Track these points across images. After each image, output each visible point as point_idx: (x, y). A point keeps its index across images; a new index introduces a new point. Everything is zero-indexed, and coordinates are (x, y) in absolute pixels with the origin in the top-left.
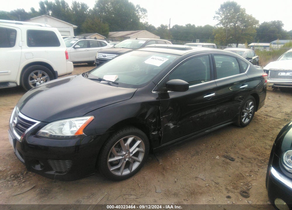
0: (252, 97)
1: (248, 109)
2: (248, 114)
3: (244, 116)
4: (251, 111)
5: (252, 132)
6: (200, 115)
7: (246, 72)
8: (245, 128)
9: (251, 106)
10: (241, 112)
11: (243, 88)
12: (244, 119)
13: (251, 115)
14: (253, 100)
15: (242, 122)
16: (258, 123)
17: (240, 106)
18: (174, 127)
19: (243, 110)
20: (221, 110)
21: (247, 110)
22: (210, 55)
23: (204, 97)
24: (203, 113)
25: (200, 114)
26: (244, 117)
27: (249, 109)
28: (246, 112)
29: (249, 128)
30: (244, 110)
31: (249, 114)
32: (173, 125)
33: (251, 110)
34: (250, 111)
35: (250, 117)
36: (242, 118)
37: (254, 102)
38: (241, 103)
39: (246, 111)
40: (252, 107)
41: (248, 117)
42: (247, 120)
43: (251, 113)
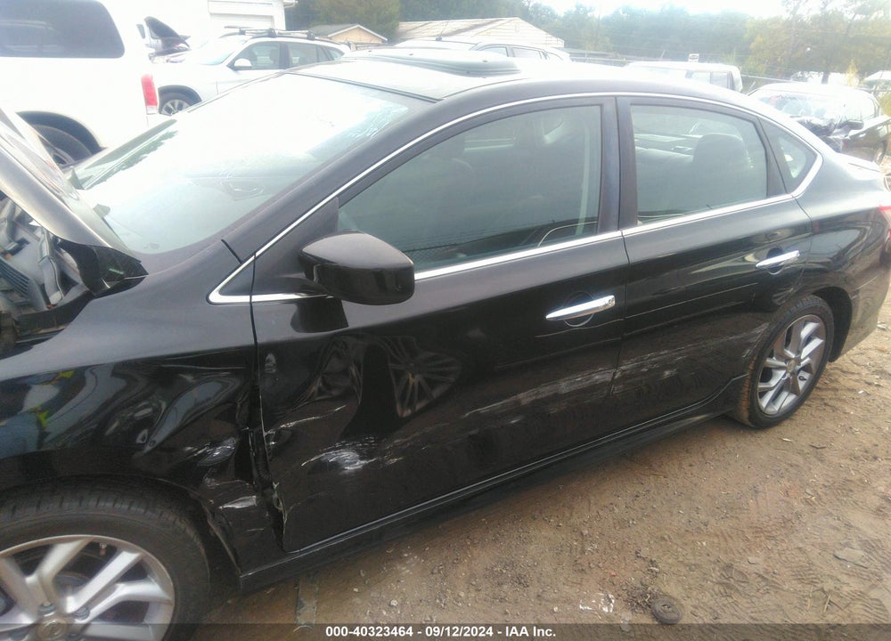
0: (819, 302)
1: (793, 356)
2: (792, 374)
3: (773, 383)
4: (808, 359)
5: (800, 460)
6: (524, 402)
7: (799, 192)
8: (773, 433)
9: (809, 339)
10: (755, 370)
11: (775, 267)
12: (770, 395)
13: (806, 376)
14: (822, 317)
15: (759, 407)
16: (834, 409)
17: (749, 345)
18: (365, 466)
19: (768, 360)
20: (645, 370)
21: (788, 359)
22: (609, 108)
23: (550, 316)
24: (546, 391)
25: (525, 398)
26: (771, 389)
27: (799, 352)
28: (781, 368)
29: (787, 432)
30: (773, 361)
31: (795, 374)
32: (361, 459)
33: (809, 355)
34: (803, 363)
35: (801, 385)
36: (763, 393)
37: (825, 324)
38: (757, 335)
39: (783, 364)
40: (816, 343)
41: (789, 386)
42: (787, 400)
43: (806, 368)
